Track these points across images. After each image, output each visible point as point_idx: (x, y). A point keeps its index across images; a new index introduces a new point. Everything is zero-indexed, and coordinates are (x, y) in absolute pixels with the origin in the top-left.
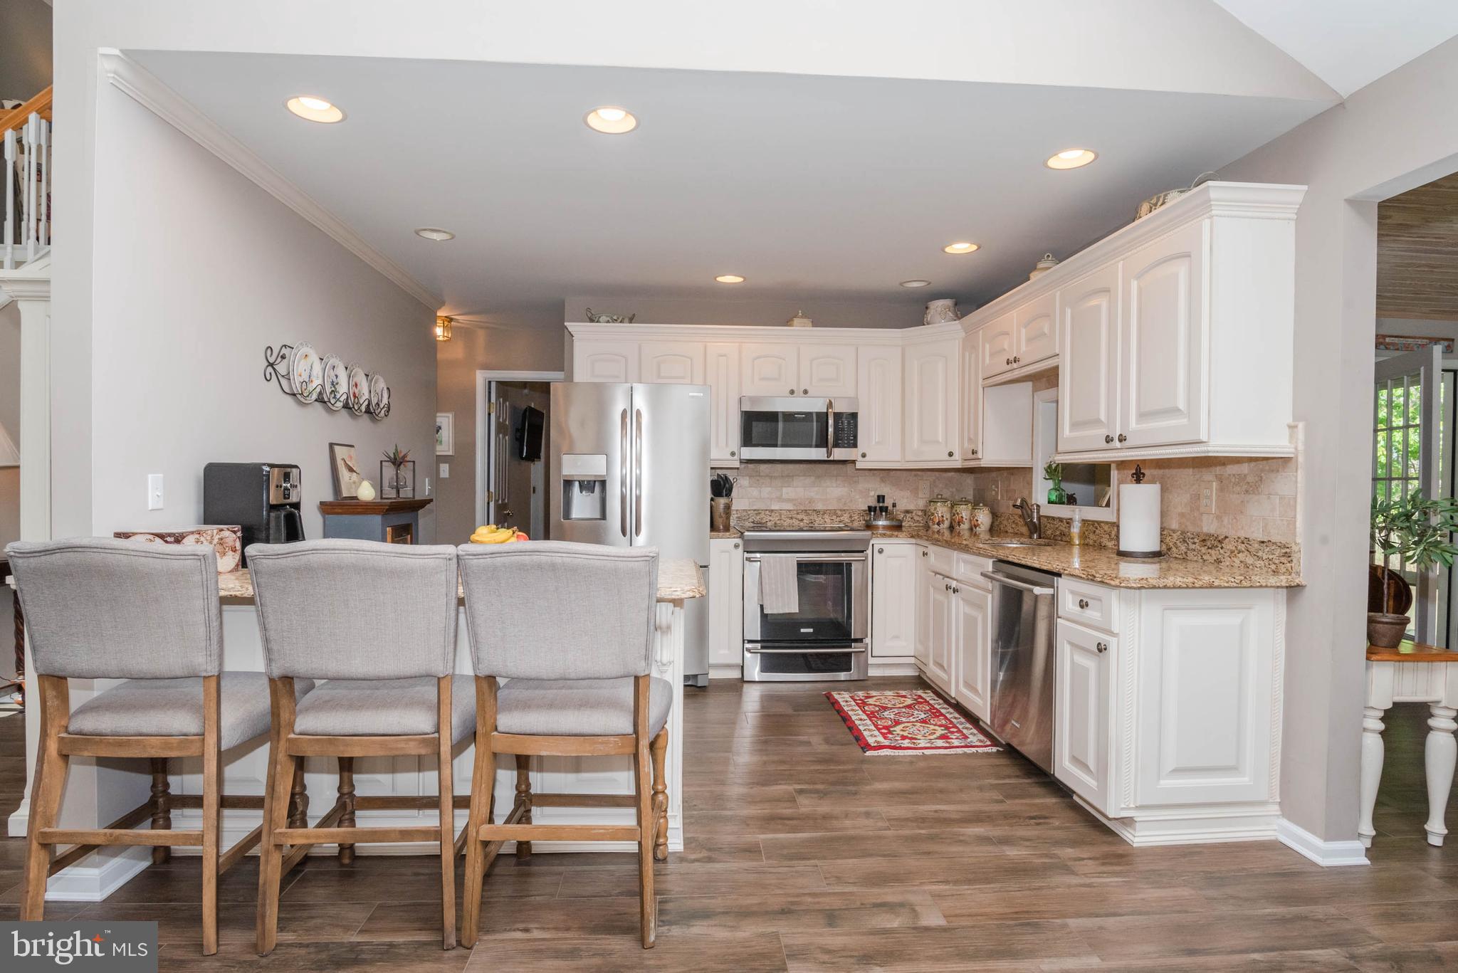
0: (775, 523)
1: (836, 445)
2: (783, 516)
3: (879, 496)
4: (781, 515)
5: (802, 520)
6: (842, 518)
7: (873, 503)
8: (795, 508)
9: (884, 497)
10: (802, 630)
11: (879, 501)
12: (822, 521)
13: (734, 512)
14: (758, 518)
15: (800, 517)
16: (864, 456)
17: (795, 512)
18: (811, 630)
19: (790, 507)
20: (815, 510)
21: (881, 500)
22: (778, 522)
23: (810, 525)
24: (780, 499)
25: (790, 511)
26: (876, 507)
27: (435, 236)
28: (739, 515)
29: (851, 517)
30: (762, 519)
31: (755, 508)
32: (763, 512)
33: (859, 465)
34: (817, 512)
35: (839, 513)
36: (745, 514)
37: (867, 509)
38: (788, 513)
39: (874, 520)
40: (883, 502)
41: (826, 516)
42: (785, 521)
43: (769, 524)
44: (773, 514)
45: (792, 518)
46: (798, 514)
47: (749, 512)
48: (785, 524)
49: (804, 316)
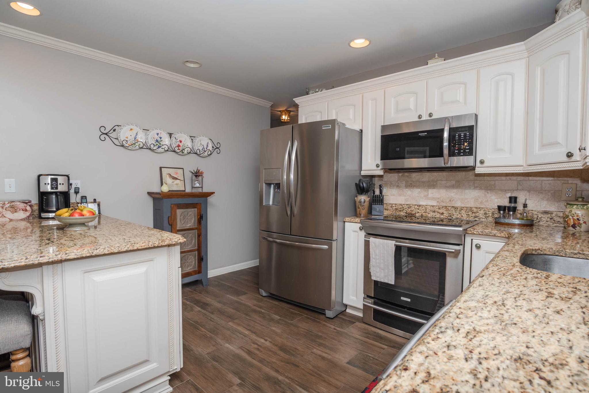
0: (422, 215)
1: (452, 154)
2: (428, 210)
3: (510, 198)
4: (426, 209)
5: (442, 214)
6: (477, 214)
7: (505, 202)
8: (438, 204)
9: (516, 198)
10: (402, 298)
11: (510, 202)
12: (459, 215)
13: (394, 205)
14: (410, 210)
15: (440, 211)
16: (482, 162)
17: (437, 207)
18: (409, 300)
19: (434, 203)
20: (453, 207)
21: (513, 200)
22: (424, 214)
23: (449, 217)
24: (427, 197)
25: (433, 206)
26: (505, 207)
27: (192, 65)
28: (397, 208)
29: (485, 214)
30: (412, 211)
31: (408, 203)
32: (413, 207)
33: (478, 171)
34: (456, 208)
35: (475, 210)
36: (401, 207)
37: (497, 208)
38: (432, 208)
39: (504, 217)
40: (516, 202)
41: (463, 212)
42: (429, 214)
43: (417, 215)
44: (420, 208)
45: (434, 212)
46: (439, 209)
47: (403, 206)
48: (429, 216)
49: (440, 56)
